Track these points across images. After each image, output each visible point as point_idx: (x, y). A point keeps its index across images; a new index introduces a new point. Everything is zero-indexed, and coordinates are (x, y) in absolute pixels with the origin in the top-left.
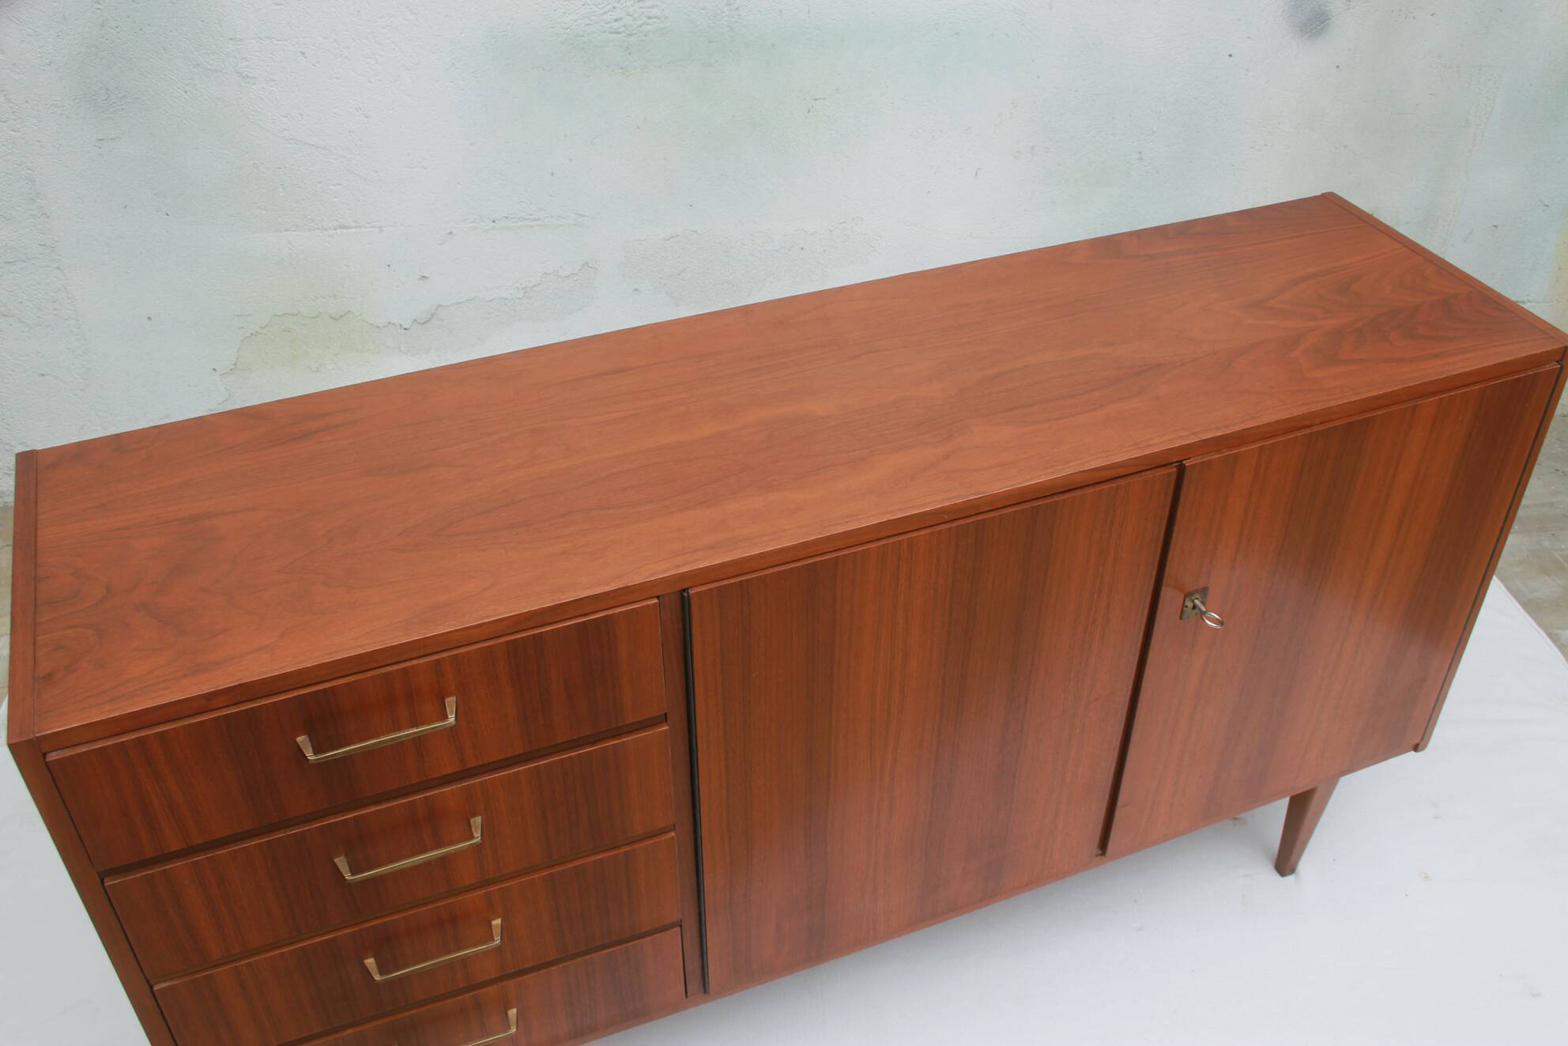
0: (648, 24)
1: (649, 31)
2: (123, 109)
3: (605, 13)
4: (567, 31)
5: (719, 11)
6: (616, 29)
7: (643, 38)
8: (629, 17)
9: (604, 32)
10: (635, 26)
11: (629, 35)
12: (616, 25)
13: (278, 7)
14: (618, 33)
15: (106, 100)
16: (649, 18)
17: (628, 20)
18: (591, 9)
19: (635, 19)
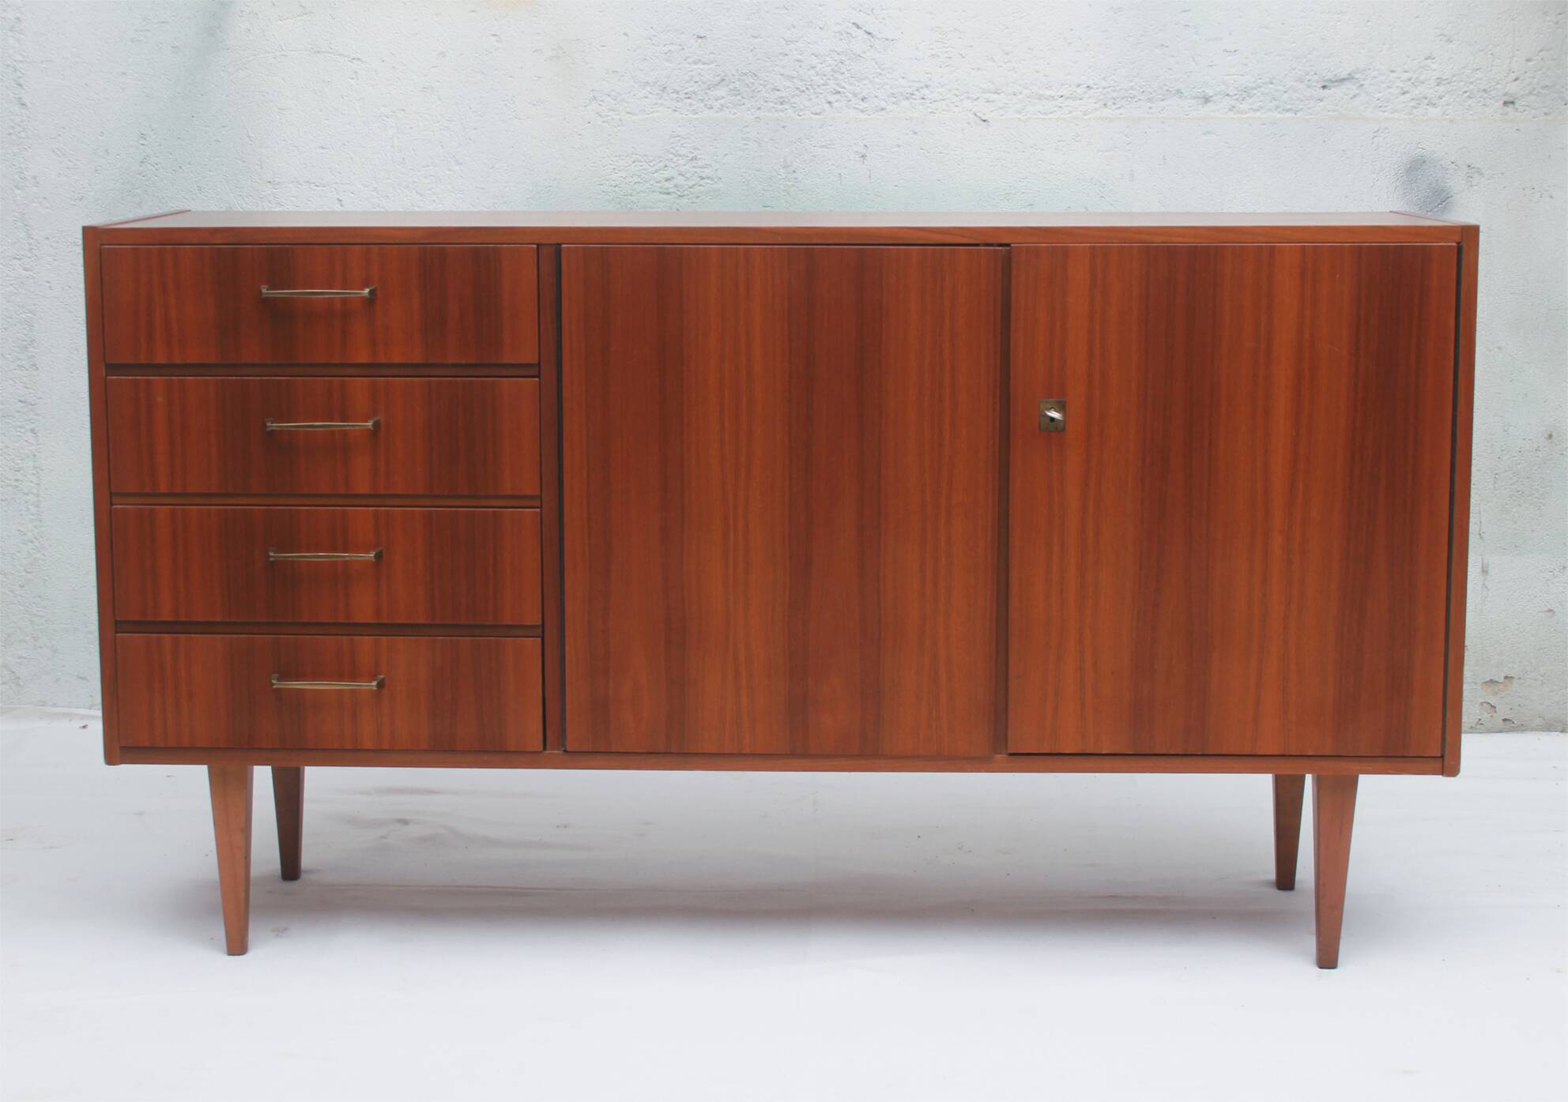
0: (701, 185)
1: (701, 192)
3: (656, 171)
4: (614, 189)
5: (775, 174)
6: (667, 189)
7: (695, 200)
8: (680, 177)
9: (653, 192)
10: (687, 187)
11: (680, 196)
12: (667, 185)
13: (323, 151)
14: (668, 194)
16: (702, 178)
17: (680, 180)
18: (641, 166)
19: (687, 179)
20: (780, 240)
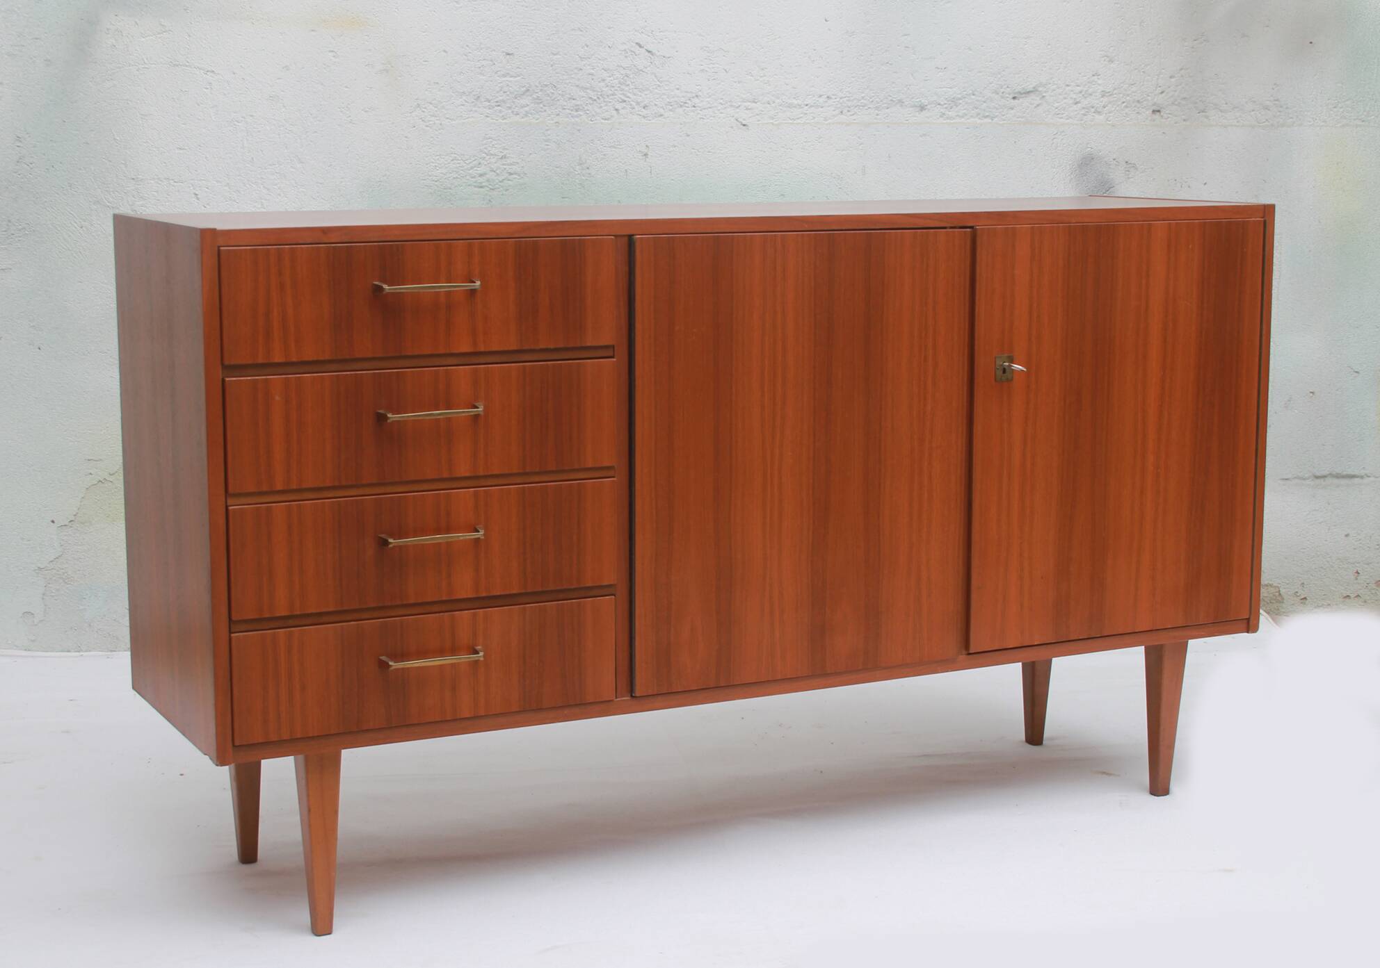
0: (509, 180)
1: (510, 186)
2: (19, 240)
3: (472, 168)
4: (436, 183)
5: (572, 170)
6: (481, 183)
7: (504, 192)
8: (493, 173)
9: (469, 185)
10: (497, 181)
11: (491, 189)
12: (481, 180)
13: (181, 151)
14: (481, 187)
15: (5, 231)
16: (511, 174)
17: (491, 175)
18: (459, 163)
19: (498, 174)
20: (806, 227)
